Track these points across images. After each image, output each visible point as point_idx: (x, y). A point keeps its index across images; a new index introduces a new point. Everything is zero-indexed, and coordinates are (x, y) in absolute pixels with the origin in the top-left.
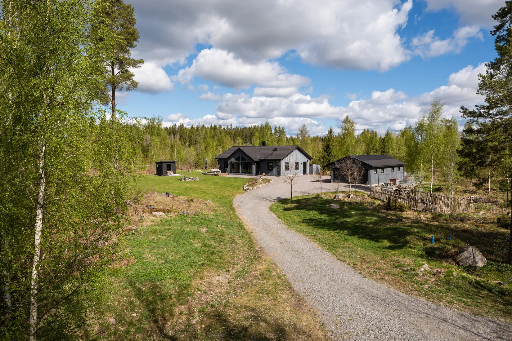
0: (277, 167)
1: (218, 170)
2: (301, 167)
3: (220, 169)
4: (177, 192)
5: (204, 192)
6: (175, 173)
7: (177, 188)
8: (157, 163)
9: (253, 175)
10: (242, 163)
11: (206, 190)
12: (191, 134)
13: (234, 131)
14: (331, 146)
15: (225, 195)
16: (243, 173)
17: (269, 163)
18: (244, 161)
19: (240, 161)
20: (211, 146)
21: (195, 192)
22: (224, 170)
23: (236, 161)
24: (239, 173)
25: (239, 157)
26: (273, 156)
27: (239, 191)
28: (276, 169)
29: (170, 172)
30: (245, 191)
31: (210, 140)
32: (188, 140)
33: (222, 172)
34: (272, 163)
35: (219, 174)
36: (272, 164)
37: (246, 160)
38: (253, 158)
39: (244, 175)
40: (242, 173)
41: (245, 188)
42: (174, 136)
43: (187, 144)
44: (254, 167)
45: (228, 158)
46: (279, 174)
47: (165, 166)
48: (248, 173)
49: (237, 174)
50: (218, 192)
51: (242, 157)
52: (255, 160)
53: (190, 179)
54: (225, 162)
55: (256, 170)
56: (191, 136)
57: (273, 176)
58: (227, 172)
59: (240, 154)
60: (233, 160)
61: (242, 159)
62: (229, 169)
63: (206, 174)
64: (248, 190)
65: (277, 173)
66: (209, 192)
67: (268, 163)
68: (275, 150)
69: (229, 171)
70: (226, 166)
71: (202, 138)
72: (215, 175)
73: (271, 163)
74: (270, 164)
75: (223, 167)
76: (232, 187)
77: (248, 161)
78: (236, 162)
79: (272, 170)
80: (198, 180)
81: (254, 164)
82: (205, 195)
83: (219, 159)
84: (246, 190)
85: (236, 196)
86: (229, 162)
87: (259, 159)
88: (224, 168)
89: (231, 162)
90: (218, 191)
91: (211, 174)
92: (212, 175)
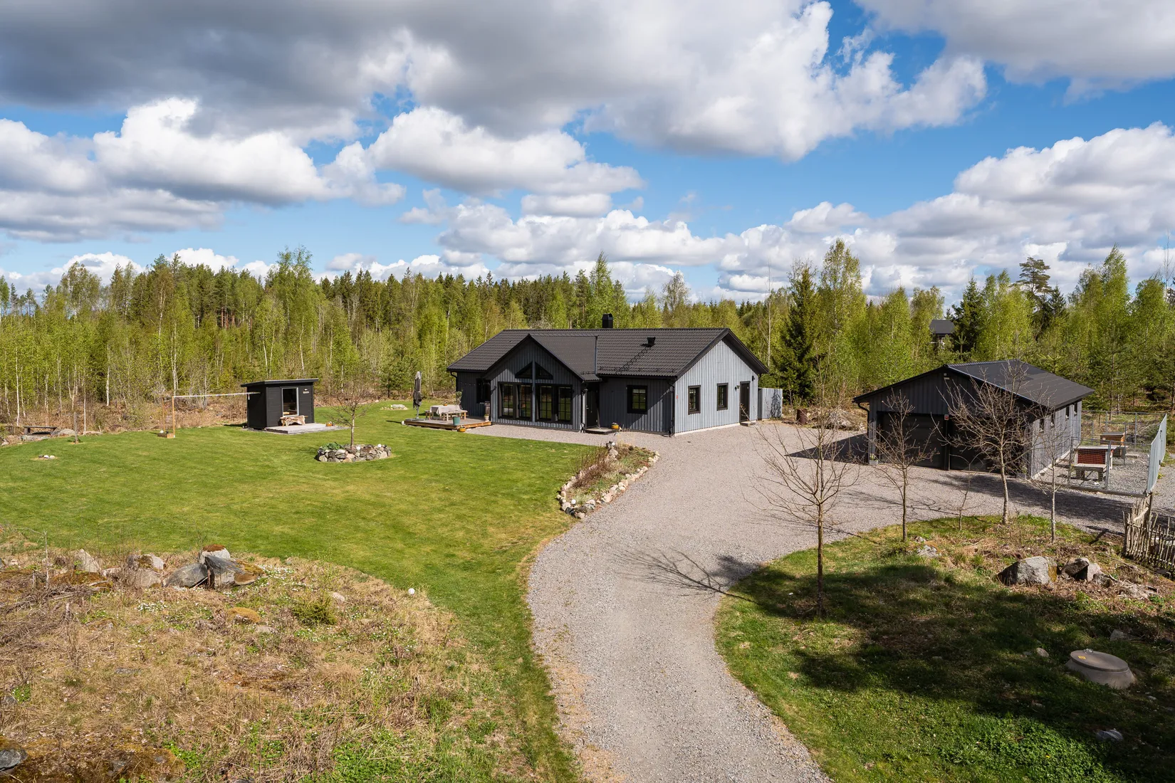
0: (660, 405)
1: (456, 408)
2: (734, 397)
3: (463, 406)
4: (278, 529)
5: (397, 527)
6: (310, 420)
7: (283, 506)
8: (250, 387)
9: (576, 430)
10: (538, 386)
11: (406, 513)
12: (387, 297)
13: (496, 290)
14: (807, 330)
15: (486, 543)
16: (545, 420)
17: (630, 388)
18: (547, 381)
19: (533, 381)
20: (435, 328)
21: (357, 529)
22: (475, 409)
23: (517, 381)
24: (529, 419)
25: (530, 366)
26: (648, 365)
27: (544, 518)
28: (657, 409)
29: (292, 417)
30: (567, 517)
31: (433, 311)
32: (380, 313)
33: (472, 415)
34: (645, 388)
35: (461, 423)
36: (643, 392)
37: (551, 377)
38: (578, 371)
39: (546, 428)
40: (540, 419)
41: (566, 505)
42: (344, 302)
43: (378, 320)
44: (581, 403)
45: (490, 369)
46: (668, 428)
47: (274, 397)
48: (560, 421)
49: (522, 422)
50: (458, 524)
51: (539, 368)
52: (586, 378)
53: (350, 456)
54: (479, 381)
55: (587, 411)
56: (388, 302)
57: (649, 432)
58: (487, 417)
59: (529, 357)
60: (507, 376)
61: (541, 372)
62: (493, 405)
63: (415, 424)
64: (582, 515)
65: (660, 424)
66: (421, 528)
67: (628, 386)
68: (651, 342)
69: (495, 414)
70: (484, 395)
71: (414, 307)
72: (448, 428)
73: (639, 388)
74: (635, 391)
75: (475, 400)
76: (512, 496)
77: (559, 379)
78: (518, 385)
79: (645, 412)
80: (383, 456)
81: (582, 392)
82: (399, 545)
83: (459, 371)
84: (572, 513)
85: (537, 550)
86: (494, 384)
87: (598, 375)
88: (478, 402)
89: (501, 384)
90: (459, 517)
91: (434, 422)
92: (438, 426)
